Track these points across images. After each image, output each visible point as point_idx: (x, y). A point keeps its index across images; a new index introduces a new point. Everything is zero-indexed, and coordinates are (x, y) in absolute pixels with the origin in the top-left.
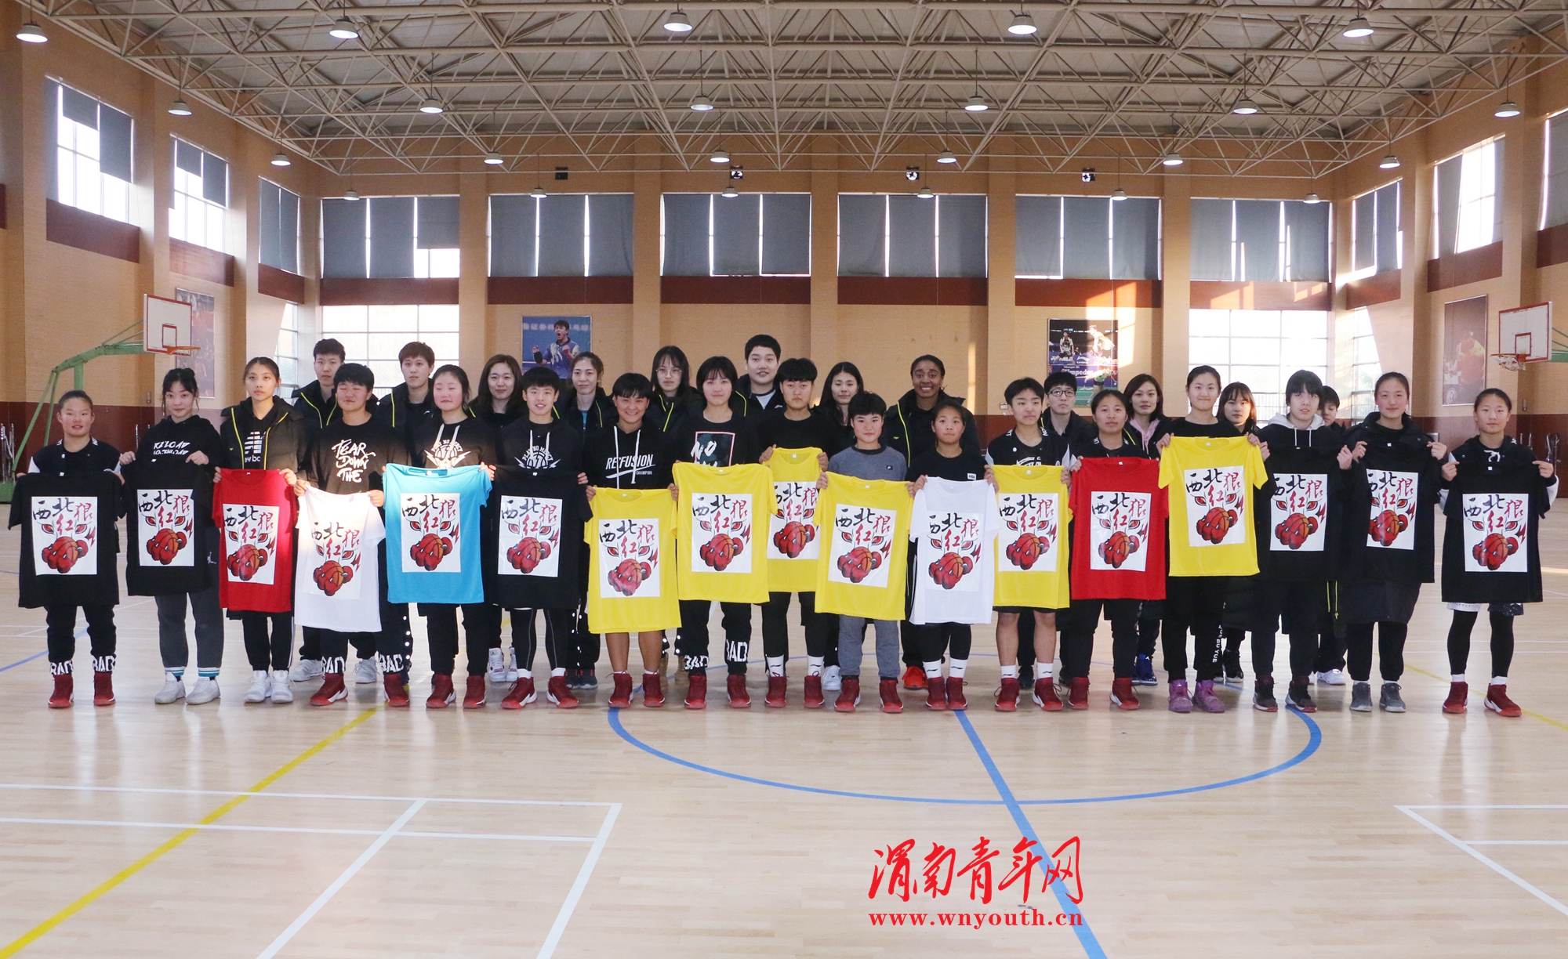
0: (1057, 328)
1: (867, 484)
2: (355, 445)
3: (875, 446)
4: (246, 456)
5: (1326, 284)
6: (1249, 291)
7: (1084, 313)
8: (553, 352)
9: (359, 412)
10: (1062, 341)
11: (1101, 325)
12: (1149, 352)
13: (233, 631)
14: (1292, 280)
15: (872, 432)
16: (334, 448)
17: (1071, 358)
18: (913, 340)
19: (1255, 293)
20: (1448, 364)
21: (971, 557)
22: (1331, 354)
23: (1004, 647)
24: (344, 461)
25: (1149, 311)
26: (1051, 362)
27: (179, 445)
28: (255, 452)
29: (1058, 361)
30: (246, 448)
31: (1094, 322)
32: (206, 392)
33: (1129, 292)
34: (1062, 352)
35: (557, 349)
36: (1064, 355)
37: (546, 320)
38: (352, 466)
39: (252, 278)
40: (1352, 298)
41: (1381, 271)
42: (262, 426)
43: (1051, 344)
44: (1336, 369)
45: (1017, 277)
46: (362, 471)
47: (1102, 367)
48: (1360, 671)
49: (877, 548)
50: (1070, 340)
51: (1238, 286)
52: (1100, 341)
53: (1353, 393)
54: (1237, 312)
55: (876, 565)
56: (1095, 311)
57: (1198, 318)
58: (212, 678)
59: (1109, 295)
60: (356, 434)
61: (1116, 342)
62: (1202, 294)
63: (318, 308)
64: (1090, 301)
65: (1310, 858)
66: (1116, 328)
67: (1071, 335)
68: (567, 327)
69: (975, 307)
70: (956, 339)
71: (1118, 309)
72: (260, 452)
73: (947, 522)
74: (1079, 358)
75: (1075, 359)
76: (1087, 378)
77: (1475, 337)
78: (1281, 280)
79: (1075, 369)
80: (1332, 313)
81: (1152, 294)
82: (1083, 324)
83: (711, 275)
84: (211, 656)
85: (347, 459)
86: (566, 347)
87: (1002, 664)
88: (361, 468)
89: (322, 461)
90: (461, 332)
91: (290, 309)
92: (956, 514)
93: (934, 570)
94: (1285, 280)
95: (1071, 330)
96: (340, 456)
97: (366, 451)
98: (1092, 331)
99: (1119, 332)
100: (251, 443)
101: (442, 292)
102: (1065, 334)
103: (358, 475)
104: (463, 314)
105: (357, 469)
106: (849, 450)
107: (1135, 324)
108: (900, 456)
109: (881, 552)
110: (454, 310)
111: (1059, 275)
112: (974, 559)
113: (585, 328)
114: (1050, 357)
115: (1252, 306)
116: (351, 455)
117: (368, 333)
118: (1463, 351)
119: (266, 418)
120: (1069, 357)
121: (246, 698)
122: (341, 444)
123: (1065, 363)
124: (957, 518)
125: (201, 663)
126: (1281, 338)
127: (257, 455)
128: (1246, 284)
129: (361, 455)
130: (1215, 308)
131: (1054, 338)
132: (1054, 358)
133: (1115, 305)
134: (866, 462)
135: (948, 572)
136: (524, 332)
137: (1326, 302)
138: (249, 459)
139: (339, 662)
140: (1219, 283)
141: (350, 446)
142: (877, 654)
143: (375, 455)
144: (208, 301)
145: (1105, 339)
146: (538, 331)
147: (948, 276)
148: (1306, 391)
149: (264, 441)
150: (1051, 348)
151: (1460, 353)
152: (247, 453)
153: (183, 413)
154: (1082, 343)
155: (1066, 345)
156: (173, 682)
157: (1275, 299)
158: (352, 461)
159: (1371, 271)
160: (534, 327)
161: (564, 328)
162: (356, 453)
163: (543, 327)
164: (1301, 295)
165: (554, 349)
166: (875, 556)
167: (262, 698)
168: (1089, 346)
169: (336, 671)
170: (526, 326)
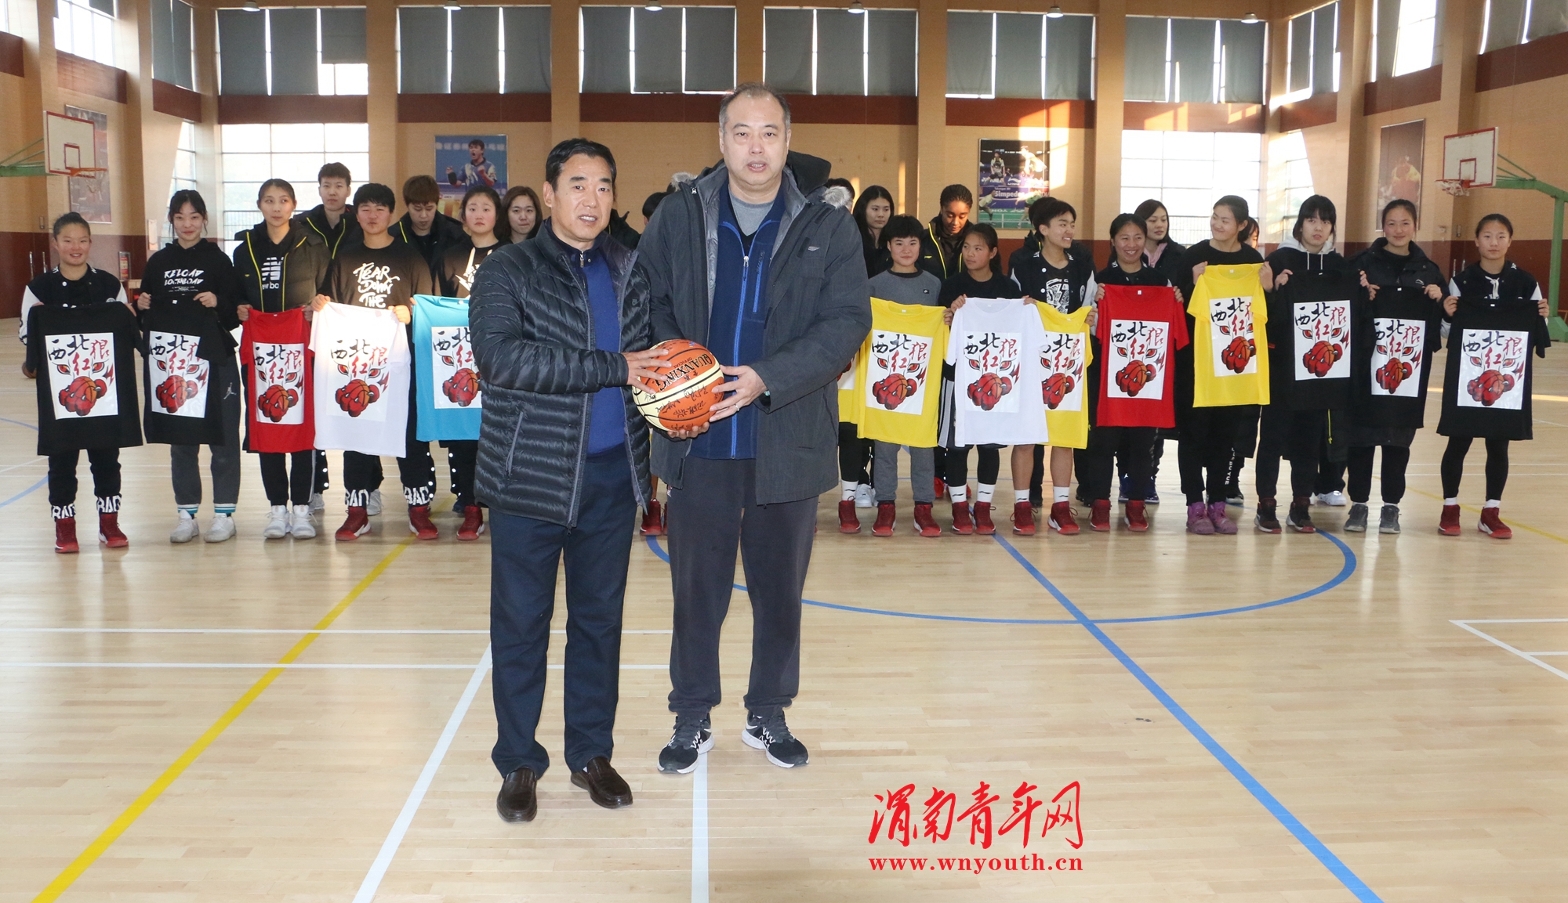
0: (988, 149)
1: (904, 309)
2: (377, 268)
3: (911, 270)
4: (263, 283)
5: (1260, 106)
6: (1183, 112)
7: (1017, 133)
8: (468, 172)
9: (381, 235)
10: (993, 162)
11: (1033, 146)
12: (1081, 174)
13: (250, 464)
14: (1227, 102)
15: (910, 255)
16: (355, 272)
17: (1002, 179)
18: (841, 160)
19: (1190, 115)
20: (1382, 189)
21: (1010, 377)
22: (1263, 177)
23: (1020, 471)
24: (366, 285)
25: (1081, 131)
26: (981, 184)
27: (192, 273)
28: (272, 278)
29: (989, 181)
30: (264, 274)
31: (1027, 143)
32: (103, 217)
33: (1062, 112)
34: (993, 173)
35: (472, 169)
36: (995, 176)
37: (459, 139)
38: (375, 291)
39: (146, 94)
40: (1286, 121)
41: (1316, 93)
42: (277, 251)
43: (981, 165)
44: (1268, 192)
45: (948, 96)
46: (385, 296)
47: (1033, 189)
48: (1360, 492)
49: (913, 376)
50: (1001, 161)
51: (1172, 106)
52: (1032, 162)
53: (1284, 218)
54: (1170, 133)
55: (910, 393)
56: (1028, 131)
57: (1130, 139)
58: (229, 515)
59: (1042, 115)
60: (378, 257)
61: (1048, 163)
62: (1135, 116)
63: (216, 127)
64: (1023, 121)
65: (1391, 670)
66: (1048, 149)
67: (1002, 156)
68: (482, 147)
69: (905, 126)
70: (885, 160)
71: (1051, 129)
72: (278, 278)
73: (985, 342)
74: (1010, 180)
75: (1006, 180)
76: (1019, 199)
77: (1409, 162)
78: (1215, 102)
79: (1006, 191)
80: (1265, 136)
81: (1085, 115)
82: (1016, 145)
83: (633, 92)
84: (228, 489)
85: (370, 284)
86: (481, 168)
87: (1016, 488)
88: (385, 292)
89: (343, 285)
90: (371, 152)
91: (187, 128)
92: (993, 334)
93: (972, 391)
94: (1219, 102)
95: (1002, 150)
96: (362, 280)
97: (391, 274)
98: (1024, 152)
99: (1052, 153)
100: (268, 269)
101: (347, 109)
102: (996, 155)
103: (382, 300)
104: (371, 130)
105: (380, 293)
106: (885, 274)
107: (1068, 144)
108: (937, 280)
109: (916, 379)
110: (363, 128)
111: (990, 93)
112: (1013, 379)
113: (501, 147)
114: (981, 178)
115: (1186, 128)
116: (374, 279)
117: (271, 153)
118: (1398, 176)
119: (283, 242)
120: (1000, 178)
121: (267, 534)
122: (362, 269)
123: (996, 184)
124: (994, 339)
125: (218, 498)
126: (1214, 161)
127: (274, 282)
128: (1180, 105)
129: (384, 279)
130: (1148, 130)
131: (985, 158)
132: (985, 180)
133: (1048, 125)
134: (904, 286)
135: (985, 393)
136: (437, 151)
137: (1260, 124)
138: (266, 286)
139: (363, 495)
140: (1153, 104)
141: (373, 270)
142: (912, 478)
143: (398, 279)
144: (100, 119)
145: (1036, 160)
146: (452, 151)
147: (877, 94)
148: (1318, 217)
149: (282, 266)
150: (982, 169)
151: (1395, 178)
152: (264, 279)
153: (193, 236)
154: (1014, 165)
155: (997, 166)
156: (188, 519)
157: (1208, 121)
158: (377, 286)
159: (1306, 94)
160: (448, 147)
161: (479, 148)
162: (380, 277)
163: (457, 146)
164: (1235, 117)
165: (469, 170)
166: (911, 383)
167: (283, 534)
168: (1021, 167)
169: (360, 505)
170: (439, 146)
